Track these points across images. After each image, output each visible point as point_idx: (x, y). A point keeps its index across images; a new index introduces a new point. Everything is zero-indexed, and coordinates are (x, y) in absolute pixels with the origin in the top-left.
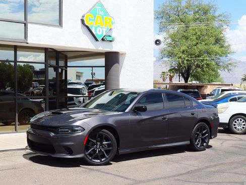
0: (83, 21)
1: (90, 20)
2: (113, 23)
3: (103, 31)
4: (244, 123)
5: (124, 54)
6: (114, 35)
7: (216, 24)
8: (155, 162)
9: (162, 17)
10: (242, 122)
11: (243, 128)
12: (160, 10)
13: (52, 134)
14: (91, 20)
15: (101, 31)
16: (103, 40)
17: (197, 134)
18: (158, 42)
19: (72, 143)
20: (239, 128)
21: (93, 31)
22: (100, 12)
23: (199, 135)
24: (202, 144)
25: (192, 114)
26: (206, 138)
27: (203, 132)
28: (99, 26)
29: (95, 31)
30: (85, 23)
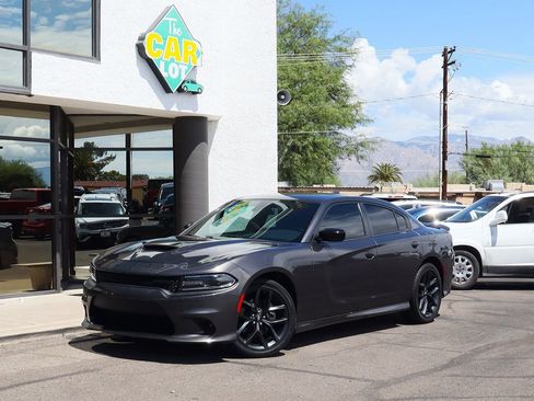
1: (156, 46)
2: (199, 54)
3: (180, 70)
4: (470, 266)
7: (329, 57)
10: (464, 263)
11: (468, 276)
13: (166, 293)
14: (159, 46)
15: (177, 72)
17: (420, 287)
18: (283, 96)
19: (214, 311)
20: (460, 275)
21: (162, 70)
22: (175, 30)
23: (424, 290)
24: (428, 309)
25: (414, 246)
26: (434, 296)
27: (431, 284)
28: (172, 60)
29: (166, 70)
30: (147, 52)
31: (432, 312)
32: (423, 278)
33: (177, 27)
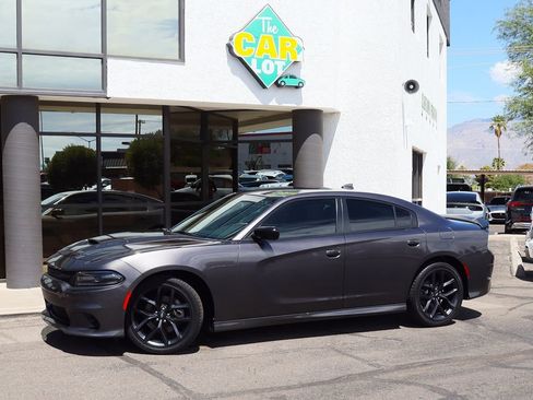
0: (230, 48)
1: (247, 45)
2: (300, 49)
3: (276, 67)
5: (335, 114)
6: (304, 74)
8: (299, 350)
9: (514, 34)
12: (510, 18)
15: (272, 68)
16: (277, 84)
18: (412, 87)
22: (269, 29)
23: (434, 291)
24: (441, 311)
25: (410, 245)
26: (451, 297)
27: (445, 284)
28: (267, 57)
29: (259, 66)
30: (235, 51)
31: (446, 315)
32: (429, 278)
33: (272, 25)
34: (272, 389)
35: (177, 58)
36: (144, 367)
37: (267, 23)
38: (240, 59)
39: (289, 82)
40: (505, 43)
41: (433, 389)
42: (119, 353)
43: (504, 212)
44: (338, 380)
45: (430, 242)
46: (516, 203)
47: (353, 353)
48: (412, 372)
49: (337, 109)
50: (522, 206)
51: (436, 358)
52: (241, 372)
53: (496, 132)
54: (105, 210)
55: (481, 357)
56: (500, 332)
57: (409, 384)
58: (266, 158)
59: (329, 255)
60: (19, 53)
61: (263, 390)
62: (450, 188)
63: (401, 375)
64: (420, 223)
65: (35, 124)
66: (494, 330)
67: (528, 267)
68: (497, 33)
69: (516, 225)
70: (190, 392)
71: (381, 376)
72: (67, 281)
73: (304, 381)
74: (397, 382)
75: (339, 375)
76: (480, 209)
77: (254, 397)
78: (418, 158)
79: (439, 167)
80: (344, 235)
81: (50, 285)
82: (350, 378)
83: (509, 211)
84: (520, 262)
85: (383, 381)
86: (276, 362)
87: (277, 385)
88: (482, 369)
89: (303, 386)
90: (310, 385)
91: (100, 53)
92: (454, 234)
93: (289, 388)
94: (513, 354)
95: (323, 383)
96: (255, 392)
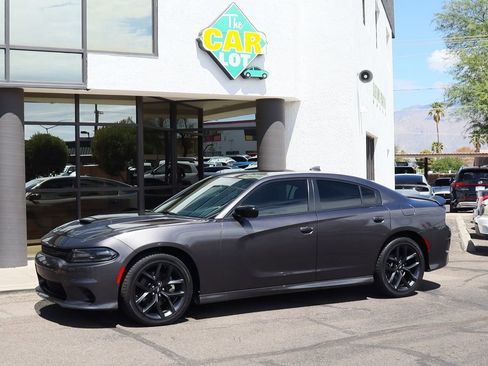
0: (199, 42)
1: (214, 40)
2: (263, 43)
3: (242, 59)
5: (295, 103)
6: (267, 66)
8: (276, 320)
9: (452, 25)
12: (447, 11)
13: (62, 263)
14: (218, 40)
15: (238, 60)
16: (243, 76)
17: (389, 261)
22: (235, 25)
23: (398, 264)
24: (404, 282)
25: (376, 221)
26: (414, 270)
27: (408, 258)
28: (233, 51)
29: (226, 60)
30: (204, 46)
31: (409, 286)
32: (393, 252)
33: (237, 21)
34: (258, 355)
35: (151, 52)
36: (136, 337)
37: (234, 19)
38: (209, 53)
39: (254, 73)
40: (442, 34)
41: (409, 352)
42: (112, 325)
43: (448, 192)
44: (318, 345)
45: (393, 219)
46: (461, 183)
47: (328, 322)
48: (384, 338)
49: (298, 98)
50: (466, 186)
51: (404, 325)
52: (227, 340)
53: (435, 118)
54: (83, 194)
55: (446, 324)
56: (460, 301)
57: (386, 348)
58: (217, 146)
59: (303, 232)
60: (7, 49)
61: (251, 356)
62: (398, 170)
63: (376, 340)
64: (384, 202)
65: (20, 114)
66: (454, 299)
67: (477, 243)
68: (435, 25)
69: (461, 204)
70: (183, 359)
71: (357, 342)
72: (64, 258)
73: (286, 347)
74: (373, 346)
75: (318, 342)
76: (427, 190)
77: (243, 362)
78: (370, 142)
79: (388, 151)
80: (315, 213)
81: (45, 262)
82: (328, 344)
83: (454, 192)
84: (469, 238)
85: (360, 346)
86: (258, 331)
87: (262, 351)
88: (449, 333)
89: (286, 351)
90: (293, 350)
91: (81, 48)
92: (415, 211)
93: (273, 353)
94: (475, 320)
95: (304, 348)
96: (244, 357)
